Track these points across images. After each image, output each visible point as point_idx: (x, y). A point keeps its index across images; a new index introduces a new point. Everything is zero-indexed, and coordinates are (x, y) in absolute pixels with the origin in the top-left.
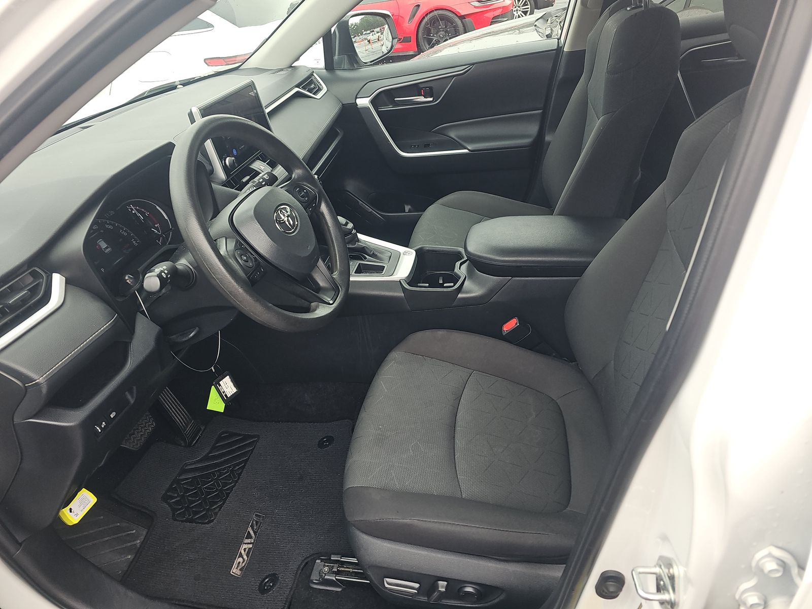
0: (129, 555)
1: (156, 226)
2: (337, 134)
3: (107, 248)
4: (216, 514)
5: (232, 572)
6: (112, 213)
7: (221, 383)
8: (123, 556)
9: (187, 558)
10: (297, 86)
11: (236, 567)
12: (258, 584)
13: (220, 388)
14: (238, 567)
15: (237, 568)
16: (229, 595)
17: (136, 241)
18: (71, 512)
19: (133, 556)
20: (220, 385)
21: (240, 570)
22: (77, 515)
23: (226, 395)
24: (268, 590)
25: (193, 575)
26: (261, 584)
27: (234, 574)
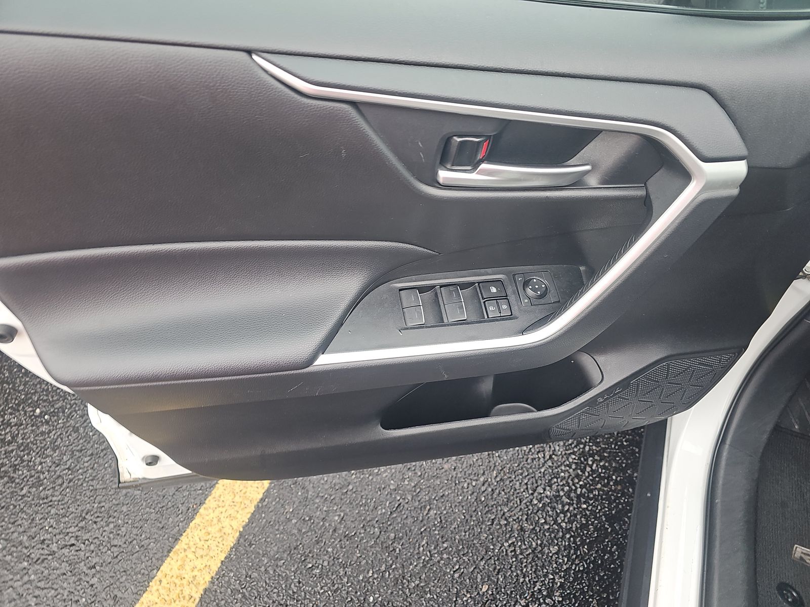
0: (799, 426)
5: (797, 547)
8: (797, 420)
9: (805, 491)
11: (804, 552)
12: (787, 582)
14: (804, 554)
15: (802, 553)
16: (770, 545)
19: (798, 431)
21: (801, 558)
24: (783, 595)
25: (786, 499)
26: (788, 585)
27: (794, 549)
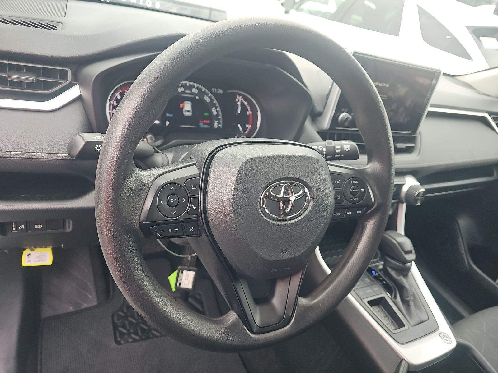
1: (247, 126)
2: (491, 174)
3: (188, 111)
4: (128, 342)
6: (220, 91)
7: (185, 272)
10: (490, 113)
13: (180, 274)
17: (219, 123)
18: (28, 256)
20: (182, 273)
22: (29, 261)
23: (180, 284)
